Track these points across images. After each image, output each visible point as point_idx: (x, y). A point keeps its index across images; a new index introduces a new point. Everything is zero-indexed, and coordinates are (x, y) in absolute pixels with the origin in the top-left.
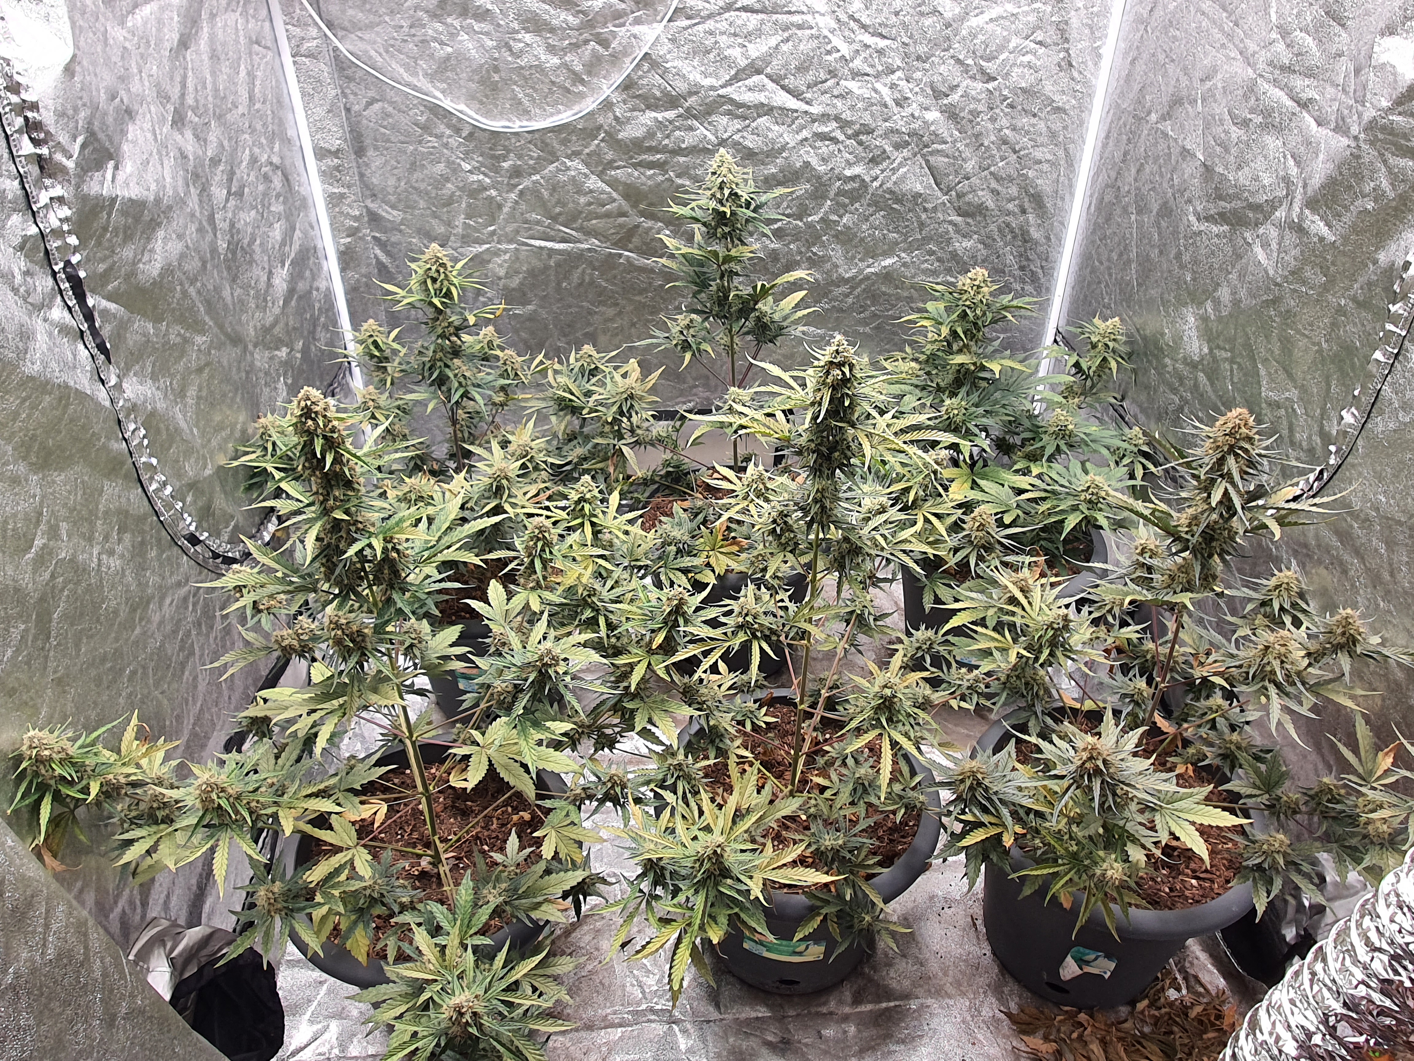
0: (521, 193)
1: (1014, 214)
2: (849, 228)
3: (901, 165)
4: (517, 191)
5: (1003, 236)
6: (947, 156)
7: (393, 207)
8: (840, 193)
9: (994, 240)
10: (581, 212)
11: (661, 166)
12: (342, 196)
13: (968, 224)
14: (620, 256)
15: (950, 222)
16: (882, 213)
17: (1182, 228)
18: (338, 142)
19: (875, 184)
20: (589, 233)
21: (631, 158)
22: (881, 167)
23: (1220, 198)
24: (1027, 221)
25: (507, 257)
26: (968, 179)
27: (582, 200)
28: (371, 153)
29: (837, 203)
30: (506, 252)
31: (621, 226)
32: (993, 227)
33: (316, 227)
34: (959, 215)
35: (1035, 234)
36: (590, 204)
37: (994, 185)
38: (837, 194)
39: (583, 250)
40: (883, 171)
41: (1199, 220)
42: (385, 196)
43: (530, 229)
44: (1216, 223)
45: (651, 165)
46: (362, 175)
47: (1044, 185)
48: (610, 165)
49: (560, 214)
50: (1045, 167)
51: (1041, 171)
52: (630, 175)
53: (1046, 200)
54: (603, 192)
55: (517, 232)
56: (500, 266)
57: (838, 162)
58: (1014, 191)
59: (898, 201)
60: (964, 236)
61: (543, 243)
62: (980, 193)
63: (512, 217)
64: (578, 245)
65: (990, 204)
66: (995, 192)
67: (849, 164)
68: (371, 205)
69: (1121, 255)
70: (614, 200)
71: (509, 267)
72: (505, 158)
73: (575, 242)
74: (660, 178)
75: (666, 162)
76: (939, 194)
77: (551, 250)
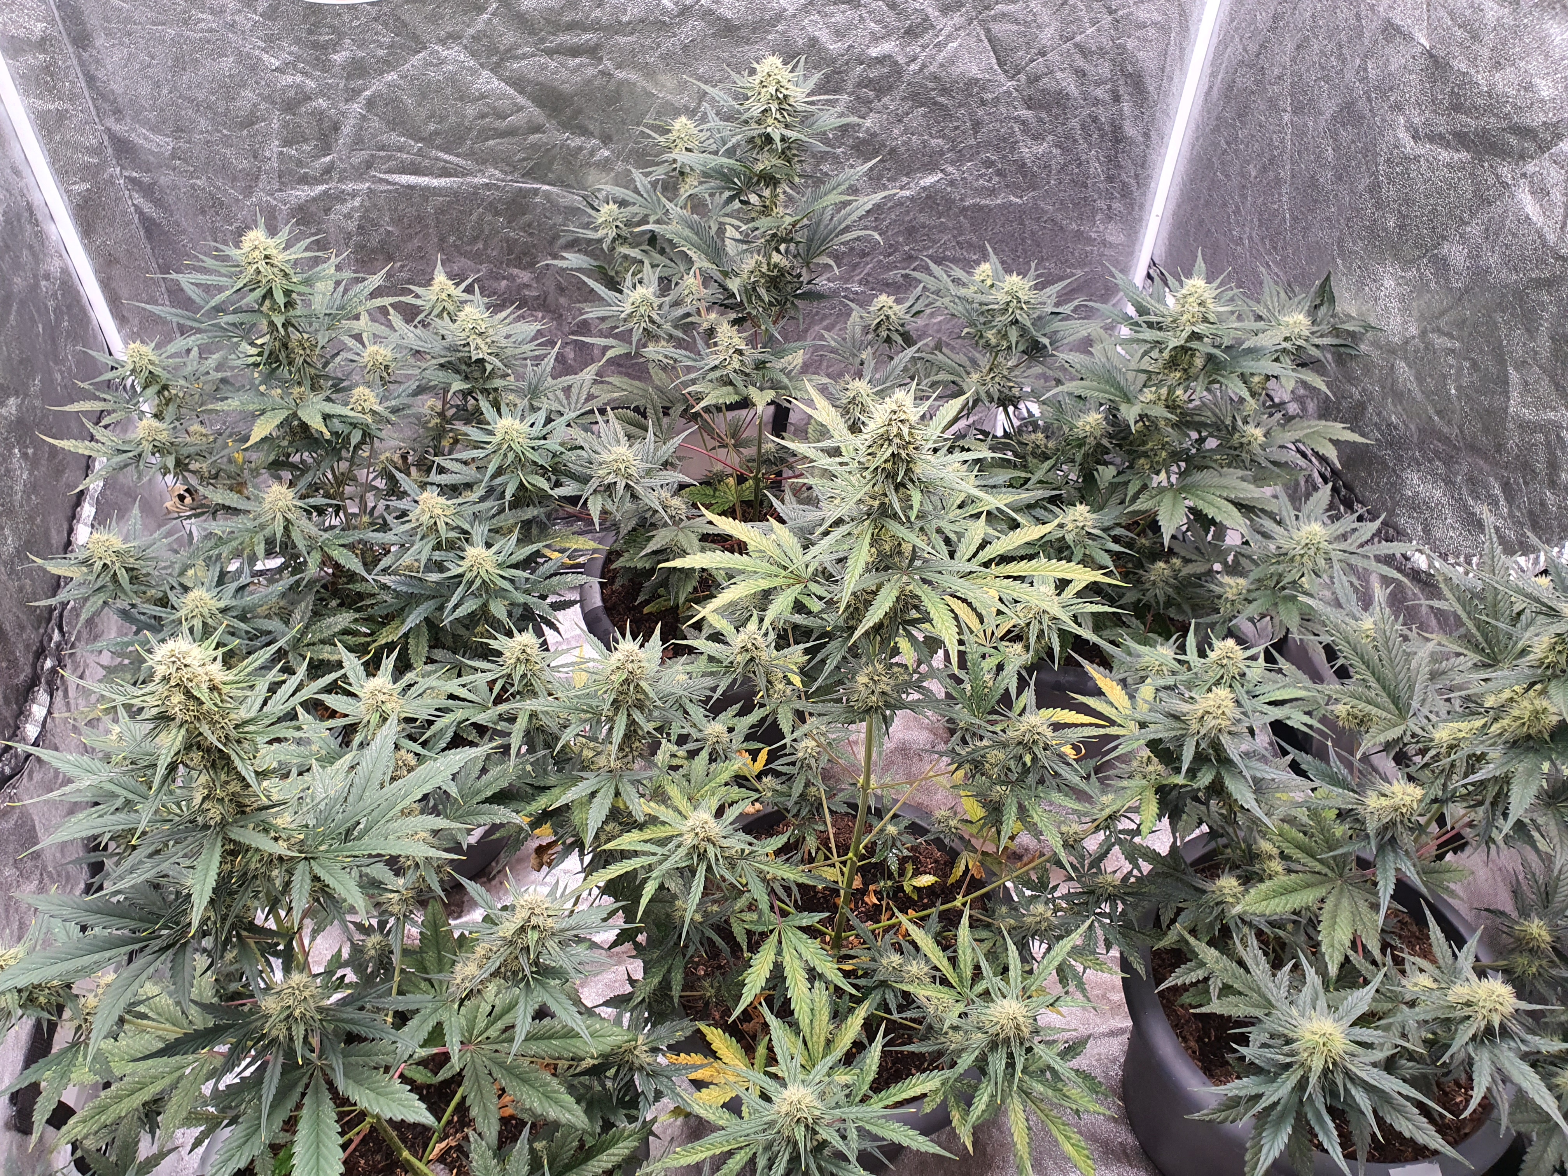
0: (370, 103)
1: (1104, 103)
2: (874, 135)
3: (950, 37)
4: (360, 99)
5: (1087, 136)
6: (1016, 22)
7: (154, 129)
8: (864, 83)
9: (1075, 141)
10: (470, 130)
11: (593, 52)
12: (61, 116)
13: (1041, 120)
14: (536, 192)
15: (1017, 119)
16: (921, 110)
17: (1383, 147)
18: (40, 26)
19: (914, 67)
20: (483, 160)
21: (542, 40)
22: (921, 41)
23: (1457, 107)
24: (1121, 112)
25: (357, 202)
26: (1043, 54)
27: (471, 111)
28: (100, 41)
29: (858, 98)
30: (354, 195)
31: (534, 147)
32: (1074, 123)
33: (26, 172)
34: (1029, 108)
35: (1130, 130)
36: (483, 116)
37: (1080, 62)
38: (859, 85)
39: (476, 187)
40: (924, 47)
41: (1415, 137)
42: (137, 113)
43: (390, 158)
44: (1448, 145)
45: (575, 51)
46: (91, 80)
47: (1147, 58)
48: (509, 54)
49: (436, 133)
50: (1151, 32)
51: (1145, 40)
52: (543, 67)
53: (1148, 80)
54: (503, 96)
55: (369, 165)
56: (348, 216)
57: (859, 38)
58: (1105, 69)
59: (944, 91)
60: (1035, 138)
61: (412, 180)
62: (1059, 75)
63: (358, 142)
64: (468, 179)
65: (1072, 89)
66: (1081, 73)
67: (876, 39)
68: (116, 128)
69: (1264, 169)
70: (520, 109)
71: (361, 218)
72: (335, 46)
73: (464, 175)
74: (591, 71)
75: (598, 46)
76: (1002, 78)
77: (427, 188)
